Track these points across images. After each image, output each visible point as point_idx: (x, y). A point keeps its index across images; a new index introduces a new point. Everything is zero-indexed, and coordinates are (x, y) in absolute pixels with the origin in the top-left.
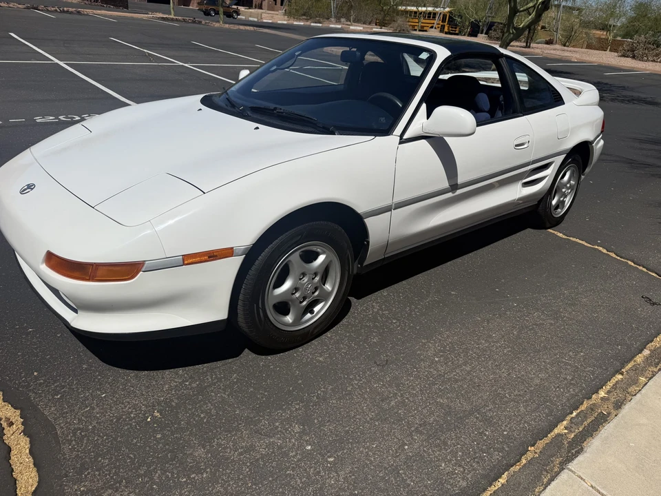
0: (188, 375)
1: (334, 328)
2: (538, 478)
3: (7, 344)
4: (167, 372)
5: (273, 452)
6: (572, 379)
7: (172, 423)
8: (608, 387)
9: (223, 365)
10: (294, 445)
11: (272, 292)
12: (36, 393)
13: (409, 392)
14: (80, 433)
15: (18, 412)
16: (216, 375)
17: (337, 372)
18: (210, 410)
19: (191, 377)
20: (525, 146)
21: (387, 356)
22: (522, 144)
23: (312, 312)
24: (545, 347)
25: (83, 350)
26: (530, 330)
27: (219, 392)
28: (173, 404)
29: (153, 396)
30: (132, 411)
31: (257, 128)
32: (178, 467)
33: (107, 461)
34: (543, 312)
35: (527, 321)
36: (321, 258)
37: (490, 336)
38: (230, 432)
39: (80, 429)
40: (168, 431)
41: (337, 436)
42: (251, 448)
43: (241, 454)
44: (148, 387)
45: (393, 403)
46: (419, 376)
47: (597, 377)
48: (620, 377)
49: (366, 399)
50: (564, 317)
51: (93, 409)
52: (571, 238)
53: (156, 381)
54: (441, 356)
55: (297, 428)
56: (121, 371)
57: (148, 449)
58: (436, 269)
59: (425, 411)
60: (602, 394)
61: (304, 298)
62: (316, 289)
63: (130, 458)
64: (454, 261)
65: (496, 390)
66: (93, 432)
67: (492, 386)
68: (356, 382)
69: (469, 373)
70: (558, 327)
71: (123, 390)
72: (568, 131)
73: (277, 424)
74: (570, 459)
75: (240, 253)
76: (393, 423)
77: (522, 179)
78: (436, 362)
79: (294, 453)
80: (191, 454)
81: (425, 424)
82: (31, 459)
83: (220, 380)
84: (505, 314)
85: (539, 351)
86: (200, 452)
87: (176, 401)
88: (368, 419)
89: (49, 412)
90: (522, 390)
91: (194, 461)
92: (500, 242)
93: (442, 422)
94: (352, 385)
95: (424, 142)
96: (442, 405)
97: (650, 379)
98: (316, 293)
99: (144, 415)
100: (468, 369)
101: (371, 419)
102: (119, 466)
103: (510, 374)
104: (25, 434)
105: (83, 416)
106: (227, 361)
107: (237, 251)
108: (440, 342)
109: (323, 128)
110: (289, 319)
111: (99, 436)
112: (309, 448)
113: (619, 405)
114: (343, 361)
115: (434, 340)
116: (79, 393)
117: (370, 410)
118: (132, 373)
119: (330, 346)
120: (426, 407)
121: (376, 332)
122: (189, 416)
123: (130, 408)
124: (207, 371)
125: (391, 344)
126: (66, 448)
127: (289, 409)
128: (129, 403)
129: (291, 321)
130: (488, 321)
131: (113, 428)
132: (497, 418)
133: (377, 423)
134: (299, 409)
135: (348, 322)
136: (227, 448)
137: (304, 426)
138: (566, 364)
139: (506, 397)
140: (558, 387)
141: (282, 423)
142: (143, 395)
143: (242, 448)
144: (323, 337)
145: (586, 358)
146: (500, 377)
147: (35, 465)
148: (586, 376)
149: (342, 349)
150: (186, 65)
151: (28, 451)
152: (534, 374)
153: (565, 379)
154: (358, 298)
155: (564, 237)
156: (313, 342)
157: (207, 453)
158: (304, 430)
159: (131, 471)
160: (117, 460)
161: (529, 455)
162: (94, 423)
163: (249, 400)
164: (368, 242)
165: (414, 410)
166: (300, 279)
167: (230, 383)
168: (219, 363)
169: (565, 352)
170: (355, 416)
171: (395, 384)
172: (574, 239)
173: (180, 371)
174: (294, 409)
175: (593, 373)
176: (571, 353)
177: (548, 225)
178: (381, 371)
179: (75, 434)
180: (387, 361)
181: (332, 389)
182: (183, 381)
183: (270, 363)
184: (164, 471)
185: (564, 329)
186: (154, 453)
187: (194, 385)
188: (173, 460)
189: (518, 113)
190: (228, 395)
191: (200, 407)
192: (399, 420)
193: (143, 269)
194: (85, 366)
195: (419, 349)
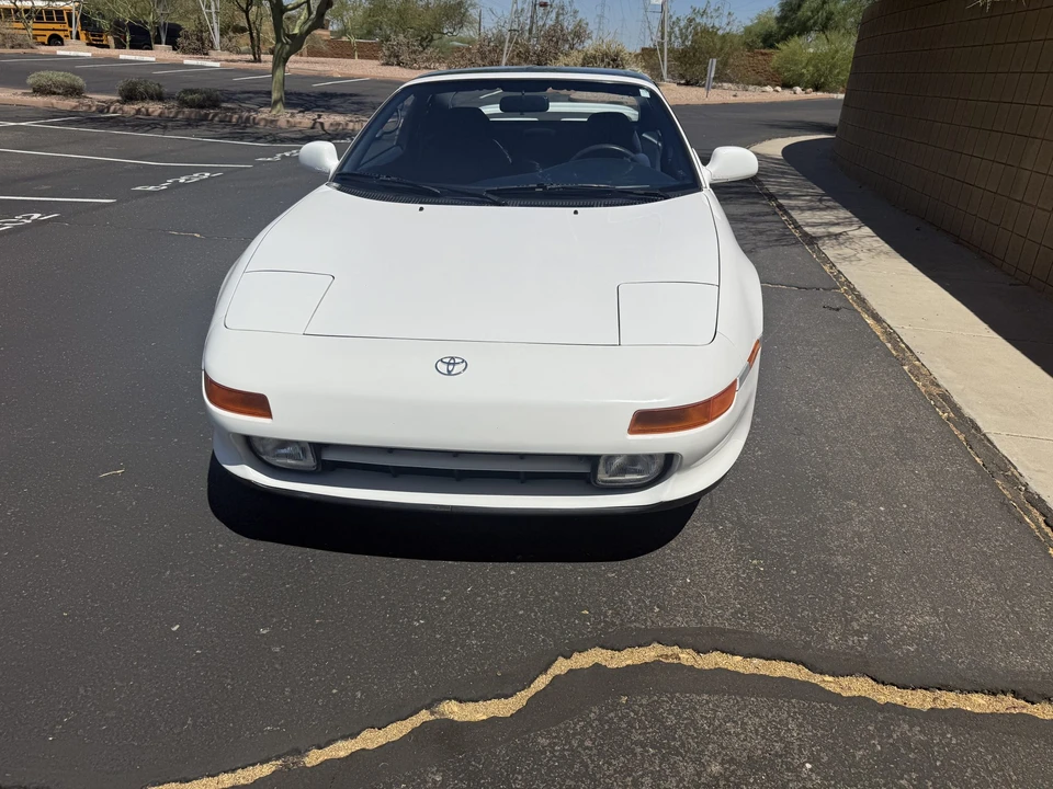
2: (985, 446)
5: (873, 526)
6: (896, 381)
10: (872, 513)
13: (850, 440)
14: (744, 615)
15: (657, 645)
18: (779, 532)
21: (789, 426)
24: (847, 368)
26: (817, 361)
27: (756, 518)
28: (748, 547)
29: (722, 553)
30: (736, 574)
31: (576, 212)
39: (734, 613)
40: (791, 564)
46: (832, 427)
48: (906, 368)
49: (842, 460)
54: (815, 406)
55: (852, 503)
66: (749, 607)
67: (875, 409)
68: (813, 454)
70: (827, 351)
74: (978, 429)
78: (820, 412)
87: (745, 544)
94: (815, 457)
97: (919, 360)
99: (750, 569)
104: (704, 652)
105: (713, 604)
108: (793, 398)
112: (882, 509)
113: (938, 386)
114: (775, 445)
115: (788, 399)
122: (779, 546)
123: (728, 573)
125: (772, 416)
126: (761, 630)
128: (718, 570)
140: (899, 390)
157: (844, 556)
160: (810, 606)
161: (962, 437)
165: (875, 449)
167: (746, 507)
169: (861, 365)
171: (833, 440)
173: (693, 523)
181: (812, 468)
184: (852, 585)
191: (769, 535)
193: (737, 388)
195: (795, 410)
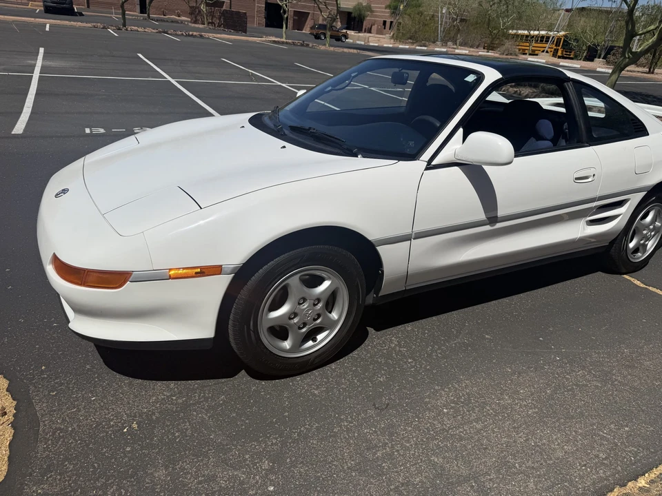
0: (178, 389)
1: (341, 360)
3: (31, 335)
4: (160, 383)
5: (233, 487)
6: (606, 458)
7: (145, 437)
8: (653, 476)
9: (215, 384)
10: (257, 482)
11: (267, 315)
12: (36, 387)
13: (402, 444)
14: (59, 434)
15: (15, 403)
16: (204, 393)
17: (328, 410)
18: (187, 429)
19: (180, 393)
20: (590, 180)
21: (389, 399)
22: (586, 178)
23: (314, 340)
24: (582, 414)
25: (92, 351)
26: (568, 391)
27: (201, 413)
28: (154, 417)
29: (138, 406)
30: (113, 419)
31: (284, 147)
32: (134, 485)
33: (71, 467)
34: (590, 372)
35: (567, 379)
36: (326, 284)
37: (517, 392)
38: (197, 456)
39: (60, 429)
40: (139, 445)
41: (305, 481)
42: (212, 478)
43: (200, 483)
44: (136, 396)
45: (379, 454)
46: (419, 427)
47: (639, 460)
49: (350, 444)
50: (616, 380)
51: (79, 411)
52: (650, 288)
53: (146, 391)
54: (452, 408)
55: (266, 465)
56: (118, 376)
57: (113, 460)
58: (475, 307)
59: (413, 469)
60: (642, 482)
61: (305, 325)
62: (319, 316)
63: (94, 467)
64: (500, 300)
65: (505, 457)
66: (71, 435)
67: (502, 452)
68: (346, 424)
69: (478, 431)
70: (605, 392)
71: (113, 396)
72: (650, 166)
73: (247, 456)
75: (229, 271)
76: (373, 477)
77: (586, 216)
78: (444, 413)
79: (254, 492)
80: (152, 474)
81: (407, 484)
82: (8, 452)
83: (206, 399)
84: (544, 368)
85: (573, 417)
86: (161, 473)
87: (157, 415)
88: (346, 467)
89: (40, 407)
90: (537, 462)
91: (152, 481)
92: (560, 285)
93: (428, 485)
94: (341, 426)
95: (456, 169)
96: (434, 465)
98: (319, 321)
99: (123, 424)
100: (479, 426)
101: (348, 468)
102: (81, 474)
103: (527, 440)
104: (12, 426)
105: (68, 416)
106: (220, 380)
107: (226, 269)
108: (455, 391)
109: (347, 149)
110: (287, 344)
111: (74, 439)
112: (272, 488)
114: (339, 397)
115: (449, 388)
116: (73, 393)
117: (350, 458)
118: (127, 380)
119: (331, 379)
120: (415, 464)
121: (386, 370)
122: (164, 433)
123: (112, 415)
124: (197, 388)
125: (399, 386)
126: (41, 446)
127: (265, 442)
128: (113, 409)
129: (288, 347)
130: (519, 373)
131: (90, 433)
132: (497, 492)
133: (354, 474)
134: (276, 444)
135: (358, 354)
136: (188, 473)
137: (274, 463)
138: (603, 438)
139: (515, 467)
140: (585, 465)
141: (252, 456)
142: (129, 403)
143: (204, 476)
144: (327, 368)
145: (631, 435)
146: (515, 442)
147: (9, 458)
148: (625, 457)
149: (343, 384)
150: (284, 85)
151: (8, 444)
152: (558, 445)
153: (597, 456)
154: (377, 330)
155: (642, 285)
156: (314, 372)
158: (273, 467)
159: (89, 480)
160: (81, 467)
162: (75, 426)
163: (228, 425)
164: (383, 272)
165: (401, 466)
166: (300, 304)
167: (215, 404)
168: (211, 382)
169: (605, 423)
170: (332, 461)
171: (389, 432)
172: (654, 290)
173: (172, 384)
174: (270, 444)
175: (635, 455)
176: (612, 426)
177: (624, 271)
178: (378, 415)
179: (54, 433)
180: (388, 405)
181: (318, 429)
182: (172, 395)
183: (262, 388)
184: (120, 487)
185: (612, 395)
186: (118, 465)
187: (180, 401)
188: (132, 476)
189: (582, 143)
190: (209, 417)
191: (179, 425)
192: (380, 475)
193: (130, 280)
194: (88, 367)
195: (429, 397)
